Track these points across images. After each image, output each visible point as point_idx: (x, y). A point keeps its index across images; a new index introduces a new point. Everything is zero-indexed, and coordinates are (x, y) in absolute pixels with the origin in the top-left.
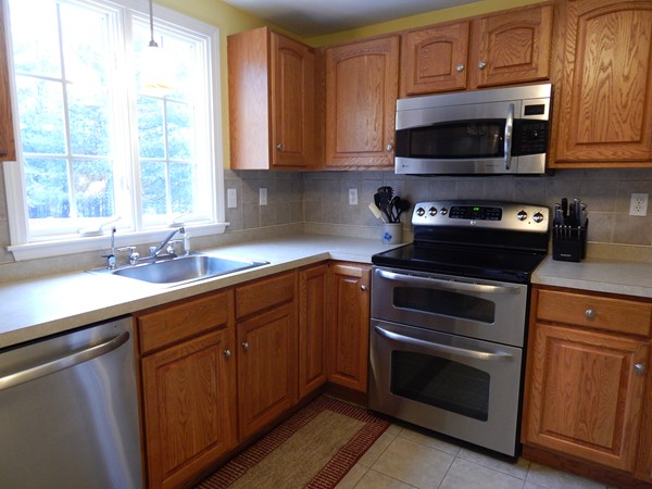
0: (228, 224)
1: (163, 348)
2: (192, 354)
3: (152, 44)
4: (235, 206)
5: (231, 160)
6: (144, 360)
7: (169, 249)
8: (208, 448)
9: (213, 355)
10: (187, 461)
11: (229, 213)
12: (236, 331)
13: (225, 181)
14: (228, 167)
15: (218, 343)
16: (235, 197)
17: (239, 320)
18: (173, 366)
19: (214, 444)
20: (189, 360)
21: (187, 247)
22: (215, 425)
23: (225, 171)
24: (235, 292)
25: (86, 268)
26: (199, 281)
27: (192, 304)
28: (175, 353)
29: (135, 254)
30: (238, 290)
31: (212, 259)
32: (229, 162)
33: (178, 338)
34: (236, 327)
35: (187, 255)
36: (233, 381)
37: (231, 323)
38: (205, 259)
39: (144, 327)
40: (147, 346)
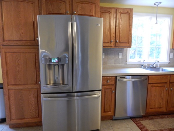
0: (170, 62)
1: (152, 83)
2: (158, 87)
3: (156, 23)
4: (172, 57)
5: (172, 46)
6: (149, 84)
7: (154, 66)
8: (159, 108)
9: (163, 88)
10: (154, 108)
11: (170, 59)
12: (169, 85)
13: (170, 51)
14: (171, 48)
15: (164, 86)
16: (172, 55)
17: (170, 83)
18: (154, 88)
19: (161, 108)
20: (157, 88)
21: (158, 66)
22: (161, 104)
23: (170, 49)
24: (170, 76)
25: (138, 67)
26: (160, 72)
27: (160, 76)
28: (155, 85)
29: (147, 66)
30: (171, 76)
31: (165, 69)
32: (172, 47)
33: (156, 82)
34: (169, 84)
35: (158, 68)
36: (167, 96)
37: (168, 82)
38: (163, 69)
39: (150, 78)
40: (150, 82)
